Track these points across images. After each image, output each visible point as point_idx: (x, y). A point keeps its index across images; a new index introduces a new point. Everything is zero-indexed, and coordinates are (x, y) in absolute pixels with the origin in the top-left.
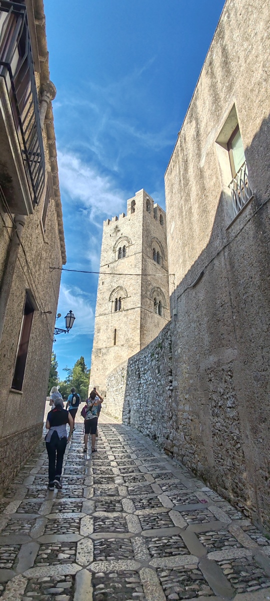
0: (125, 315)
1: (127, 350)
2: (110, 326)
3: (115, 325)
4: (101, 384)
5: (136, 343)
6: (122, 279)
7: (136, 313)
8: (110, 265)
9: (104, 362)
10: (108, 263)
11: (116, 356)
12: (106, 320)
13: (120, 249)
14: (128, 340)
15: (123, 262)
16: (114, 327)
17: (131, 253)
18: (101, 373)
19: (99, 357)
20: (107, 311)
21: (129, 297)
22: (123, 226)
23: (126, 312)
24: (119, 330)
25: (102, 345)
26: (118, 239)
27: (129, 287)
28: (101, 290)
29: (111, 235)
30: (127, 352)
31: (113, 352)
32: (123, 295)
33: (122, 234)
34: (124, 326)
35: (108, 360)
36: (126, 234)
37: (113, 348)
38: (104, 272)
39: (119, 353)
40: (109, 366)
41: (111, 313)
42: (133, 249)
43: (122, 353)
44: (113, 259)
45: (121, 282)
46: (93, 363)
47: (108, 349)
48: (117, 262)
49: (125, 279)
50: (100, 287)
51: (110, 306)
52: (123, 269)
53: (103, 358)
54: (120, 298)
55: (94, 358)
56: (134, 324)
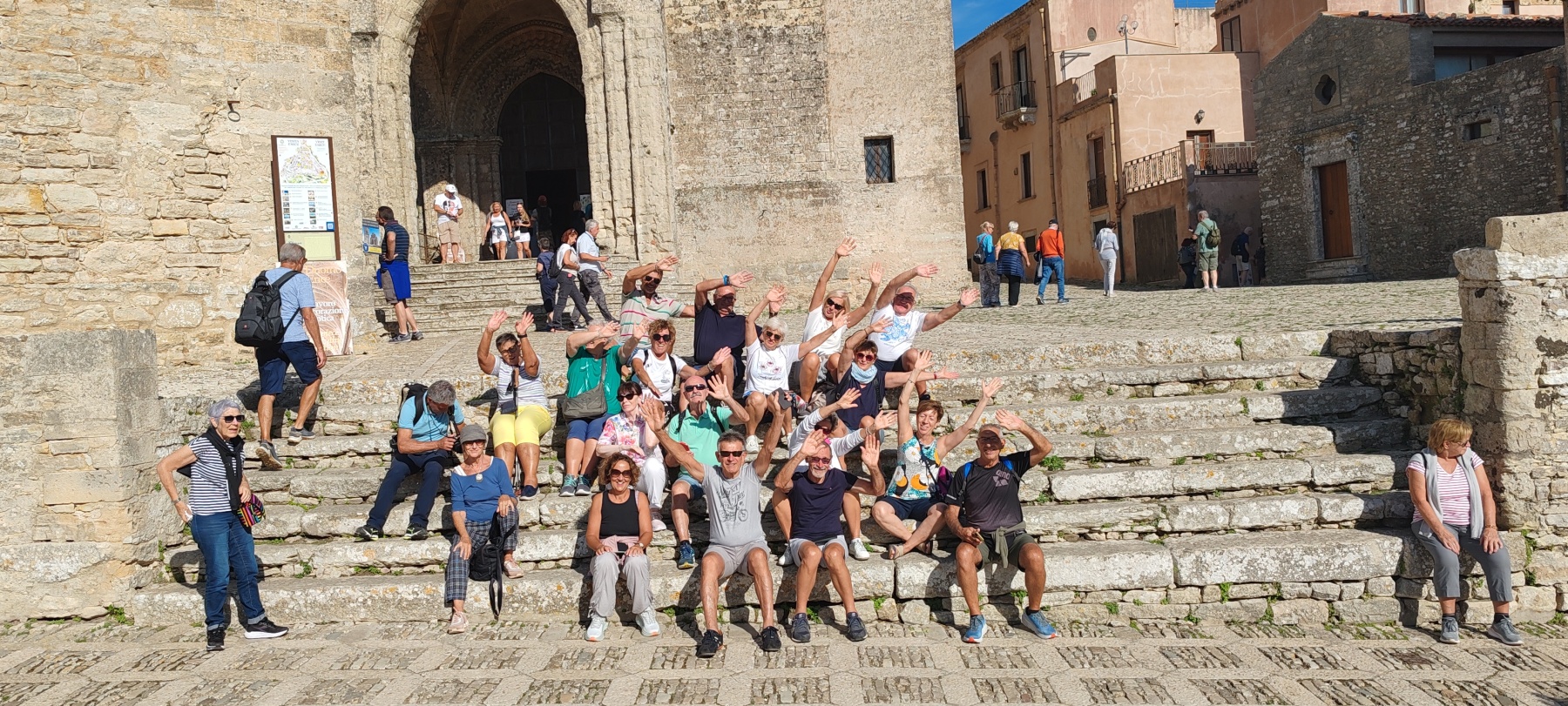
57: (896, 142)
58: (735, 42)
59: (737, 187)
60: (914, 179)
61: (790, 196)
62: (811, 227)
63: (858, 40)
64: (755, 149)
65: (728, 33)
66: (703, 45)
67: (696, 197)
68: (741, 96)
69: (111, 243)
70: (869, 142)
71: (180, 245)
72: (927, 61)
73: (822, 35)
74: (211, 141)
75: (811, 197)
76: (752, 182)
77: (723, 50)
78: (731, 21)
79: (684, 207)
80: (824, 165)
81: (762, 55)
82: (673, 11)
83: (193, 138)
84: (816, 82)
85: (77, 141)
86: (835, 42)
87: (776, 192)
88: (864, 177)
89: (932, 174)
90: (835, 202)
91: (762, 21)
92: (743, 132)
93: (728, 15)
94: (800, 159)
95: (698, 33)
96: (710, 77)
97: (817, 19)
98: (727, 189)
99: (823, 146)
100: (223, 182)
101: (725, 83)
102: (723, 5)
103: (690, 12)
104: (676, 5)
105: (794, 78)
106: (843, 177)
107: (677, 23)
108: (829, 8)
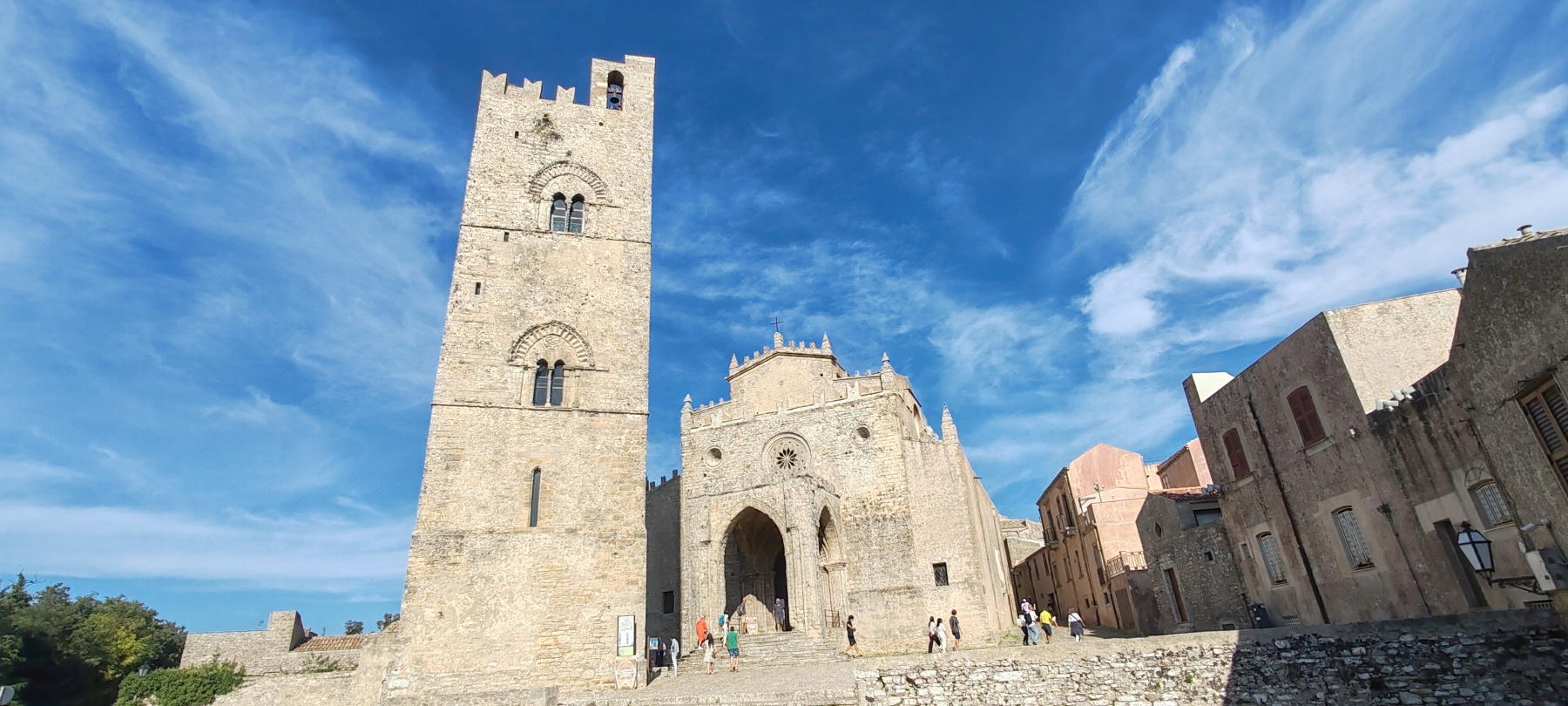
0: (584, 429)
2: (508, 451)
3: (534, 455)
4: (459, 675)
5: (628, 528)
6: (571, 301)
7: (627, 431)
8: (512, 234)
9: (476, 587)
10: (503, 226)
11: (542, 567)
12: (491, 429)
13: (559, 197)
14: (594, 516)
15: (574, 248)
16: (532, 461)
17: (609, 230)
18: (461, 630)
19: (451, 567)
20: (498, 395)
21: (597, 369)
22: (572, 129)
23: (585, 419)
24: (555, 474)
25: (469, 520)
26: (550, 162)
27: (599, 337)
28: (467, 310)
29: (517, 134)
30: (593, 556)
31: (526, 553)
32: (575, 357)
33: (569, 154)
34: (576, 465)
35: (501, 579)
36: (586, 161)
37: (524, 535)
38: (484, 251)
39: (554, 558)
40: (503, 602)
41: (518, 406)
42: (616, 222)
43: (572, 560)
44: (526, 218)
45: (567, 310)
46: (419, 589)
47: (499, 537)
48: (545, 236)
49: (582, 307)
50: (461, 296)
51: (509, 380)
52: (575, 269)
53: (471, 573)
54: (559, 363)
55: (420, 569)
56: (622, 466)
57: (947, 565)
58: (871, 522)
59: (874, 591)
60: (958, 583)
61: (899, 594)
62: (910, 609)
63: (926, 518)
64: (883, 572)
65: (867, 519)
66: (857, 525)
67: (856, 596)
68: (875, 547)
69: (572, 653)
70: (935, 566)
71: (591, 652)
72: (959, 526)
73: (909, 517)
74: (602, 619)
75: (909, 595)
76: (881, 588)
77: (866, 527)
78: (868, 513)
79: (852, 601)
80: (914, 578)
81: (882, 527)
82: (844, 511)
83: (597, 618)
84: (908, 539)
85: (567, 622)
86: (915, 520)
87: (893, 592)
88: (934, 584)
89: (966, 581)
90: (921, 596)
91: (882, 513)
92: (877, 564)
93: (867, 511)
94: (903, 575)
95: (855, 520)
96: (861, 539)
97: (907, 510)
98: (870, 591)
100: (604, 631)
101: (868, 543)
102: (865, 507)
103: (851, 510)
104: (845, 508)
105: (898, 538)
106: (923, 583)
107: (846, 516)
108: (911, 505)
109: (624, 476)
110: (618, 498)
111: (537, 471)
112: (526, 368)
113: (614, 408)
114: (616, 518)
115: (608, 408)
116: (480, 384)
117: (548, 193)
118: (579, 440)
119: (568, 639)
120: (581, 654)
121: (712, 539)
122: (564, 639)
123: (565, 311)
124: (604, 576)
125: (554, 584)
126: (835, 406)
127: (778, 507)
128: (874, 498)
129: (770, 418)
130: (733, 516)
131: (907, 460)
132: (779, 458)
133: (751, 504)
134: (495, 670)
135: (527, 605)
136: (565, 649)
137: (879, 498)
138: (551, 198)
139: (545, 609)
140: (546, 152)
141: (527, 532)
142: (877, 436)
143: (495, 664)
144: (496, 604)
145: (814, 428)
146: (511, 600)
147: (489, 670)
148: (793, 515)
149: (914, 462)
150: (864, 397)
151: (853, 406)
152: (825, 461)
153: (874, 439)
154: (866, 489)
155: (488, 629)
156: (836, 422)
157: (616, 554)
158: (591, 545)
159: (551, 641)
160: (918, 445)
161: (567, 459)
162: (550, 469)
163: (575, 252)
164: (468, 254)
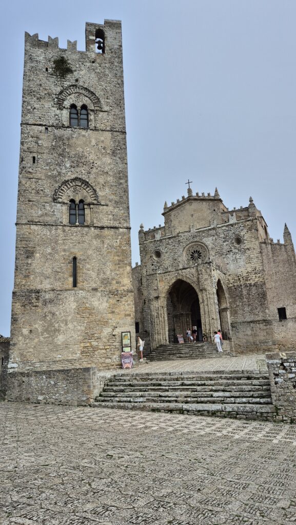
0: (97, 237)
1: (105, 299)
2: (59, 248)
3: (72, 250)
4: (42, 362)
5: (124, 288)
6: (85, 166)
7: (120, 237)
8: (49, 129)
9: (48, 318)
10: (44, 124)
11: (81, 308)
12: (49, 237)
13: (73, 106)
14: (106, 282)
15: (84, 136)
16: (71, 253)
17: (103, 125)
18: (42, 339)
19: (34, 308)
20: (50, 218)
21: (102, 204)
22: (77, 66)
23: (97, 231)
24: (84, 260)
25: (41, 284)
26: (66, 86)
27: (102, 187)
28: (29, 172)
29: (47, 70)
30: (107, 302)
31: (72, 300)
32: (89, 197)
33: (77, 80)
34: (94, 255)
35: (60, 314)
36: (86, 85)
37: (71, 292)
38: (35, 139)
39: (87, 303)
40: (62, 325)
41: (62, 224)
42: (106, 121)
43: (96, 303)
44: (56, 119)
45: (83, 172)
46: (19, 319)
47: (58, 293)
48: (68, 129)
49: (91, 170)
50: (25, 164)
51: (56, 210)
52: (85, 148)
53: (45, 310)
54: (81, 201)
55: (18, 309)
56: (118, 256)
57: (286, 309)
58: (243, 287)
59: (246, 322)
60: (292, 318)
61: (259, 324)
62: (265, 331)
63: (274, 284)
64: (250, 312)
65: (241, 285)
66: (235, 289)
67: (236, 325)
68: (245, 300)
69: (99, 350)
70: (279, 309)
71: (108, 350)
73: (264, 284)
74: (114, 333)
75: (264, 324)
76: (249, 320)
77: (240, 289)
78: (241, 282)
80: (267, 315)
81: (249, 290)
82: (228, 282)
83: (111, 333)
84: (263, 296)
86: (268, 286)
87: (255, 323)
88: (278, 319)
90: (271, 325)
91: (249, 282)
92: (246, 308)
94: (261, 314)
95: (234, 286)
96: (237, 296)
97: (263, 280)
98: (243, 322)
99: (267, 311)
100: (115, 340)
101: (241, 297)
102: (239, 279)
103: (232, 281)
104: (228, 280)
105: (258, 295)
106: (272, 318)
107: (229, 284)
108: (265, 278)
109: (120, 261)
110: (118, 272)
111: (75, 259)
112: (64, 203)
113: (112, 225)
114: (117, 283)
115: (109, 225)
116: (40, 213)
117: (67, 104)
118: (95, 242)
119: (97, 344)
120: (104, 351)
121: (160, 295)
122: (95, 343)
123: (82, 172)
124: (113, 312)
125: (88, 316)
126: (222, 226)
127: (195, 279)
128: (245, 274)
129: (186, 234)
130: (171, 284)
131: (264, 254)
132: (191, 255)
133: (180, 277)
134: (61, 359)
135: (75, 326)
136: (95, 349)
137: (247, 274)
138: (69, 107)
139: (84, 329)
140: (64, 80)
141: (72, 290)
142: (246, 242)
143: (61, 356)
144: (59, 326)
145: (211, 238)
146: (66, 324)
147: (58, 359)
148: (203, 283)
149: (268, 255)
150: (239, 221)
151: (233, 226)
152: (217, 256)
153: (244, 243)
154: (240, 270)
155: (56, 339)
156: (223, 235)
157: (118, 301)
158: (106, 296)
159: (88, 344)
160: (269, 247)
161: (90, 252)
162: (81, 258)
163: (84, 139)
164: (26, 140)
